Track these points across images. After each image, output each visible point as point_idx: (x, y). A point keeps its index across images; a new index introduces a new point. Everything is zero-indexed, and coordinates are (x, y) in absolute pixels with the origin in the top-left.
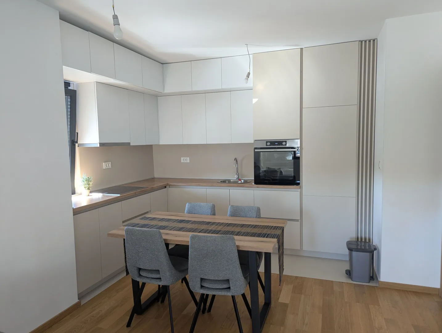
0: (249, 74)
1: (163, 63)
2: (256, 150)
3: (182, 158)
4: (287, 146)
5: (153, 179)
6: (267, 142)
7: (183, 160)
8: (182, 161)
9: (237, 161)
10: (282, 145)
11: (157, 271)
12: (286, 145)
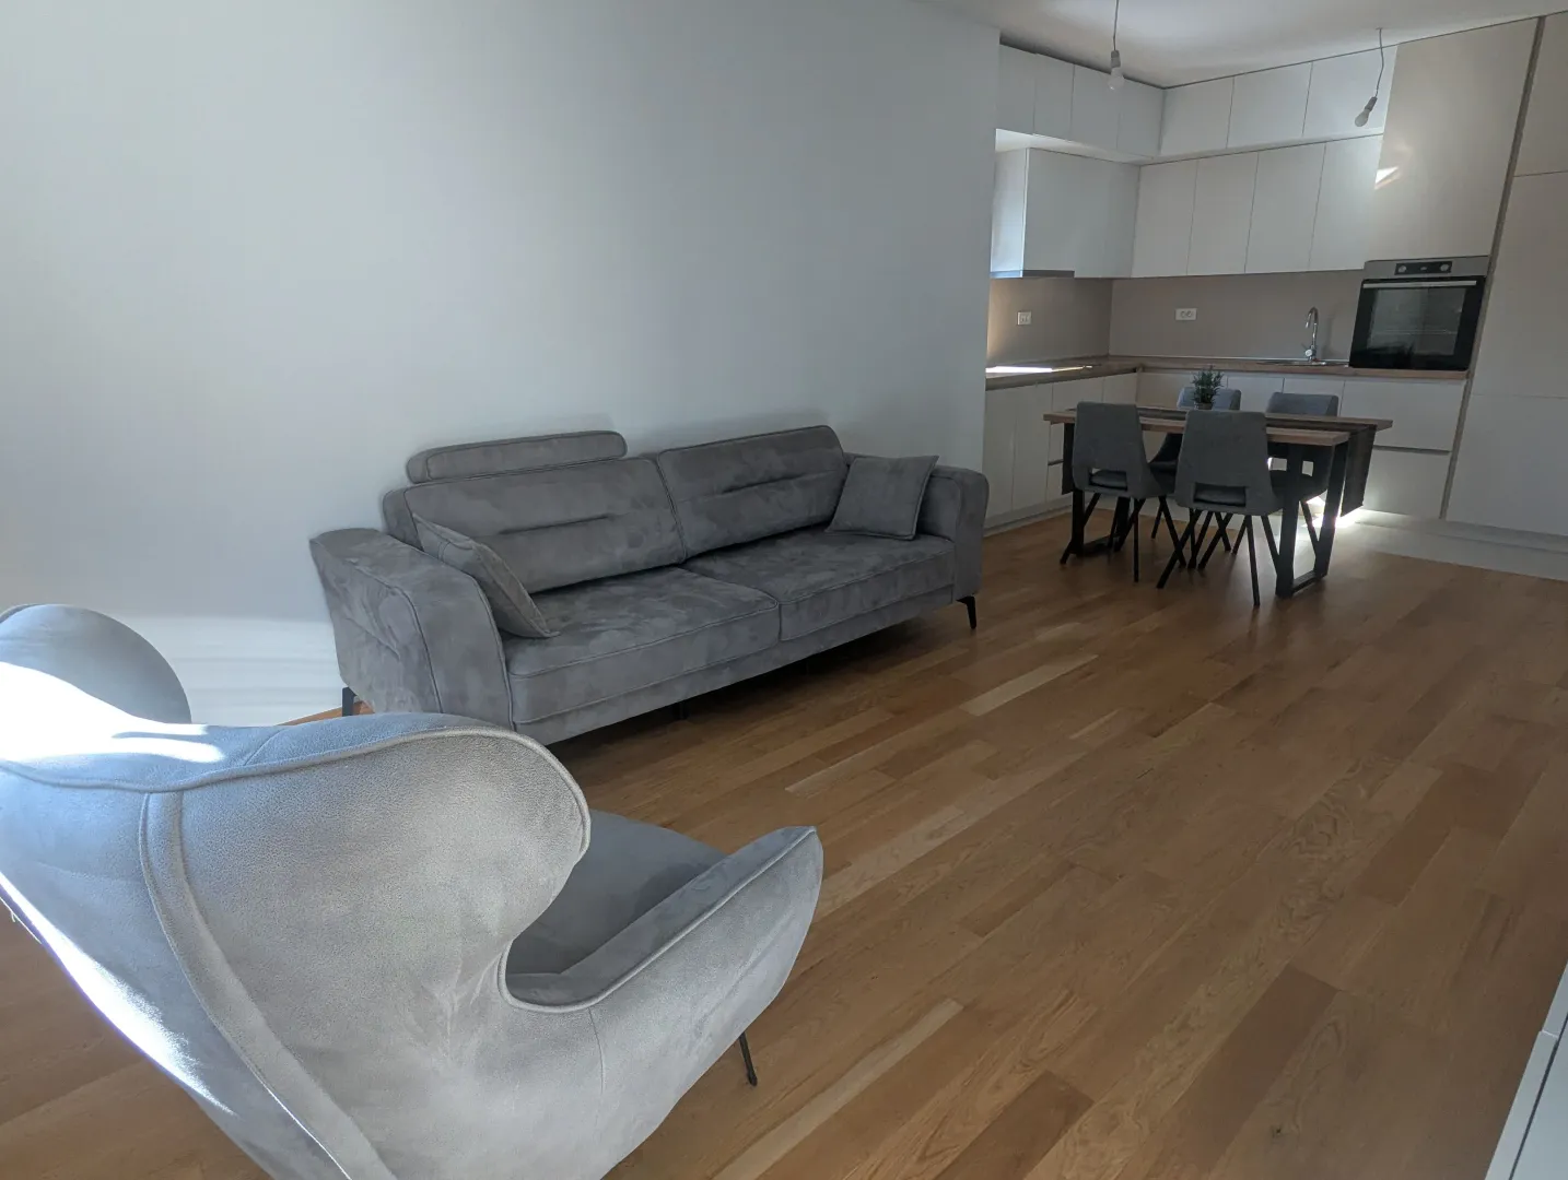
0: (1374, 100)
1: (1164, 85)
2: (1366, 286)
3: (1179, 311)
4: (1453, 273)
5: (1107, 357)
6: (1399, 266)
7: (1180, 314)
8: (1178, 317)
9: (1316, 315)
10: (1440, 272)
11: (1122, 474)
12: (1449, 271)
